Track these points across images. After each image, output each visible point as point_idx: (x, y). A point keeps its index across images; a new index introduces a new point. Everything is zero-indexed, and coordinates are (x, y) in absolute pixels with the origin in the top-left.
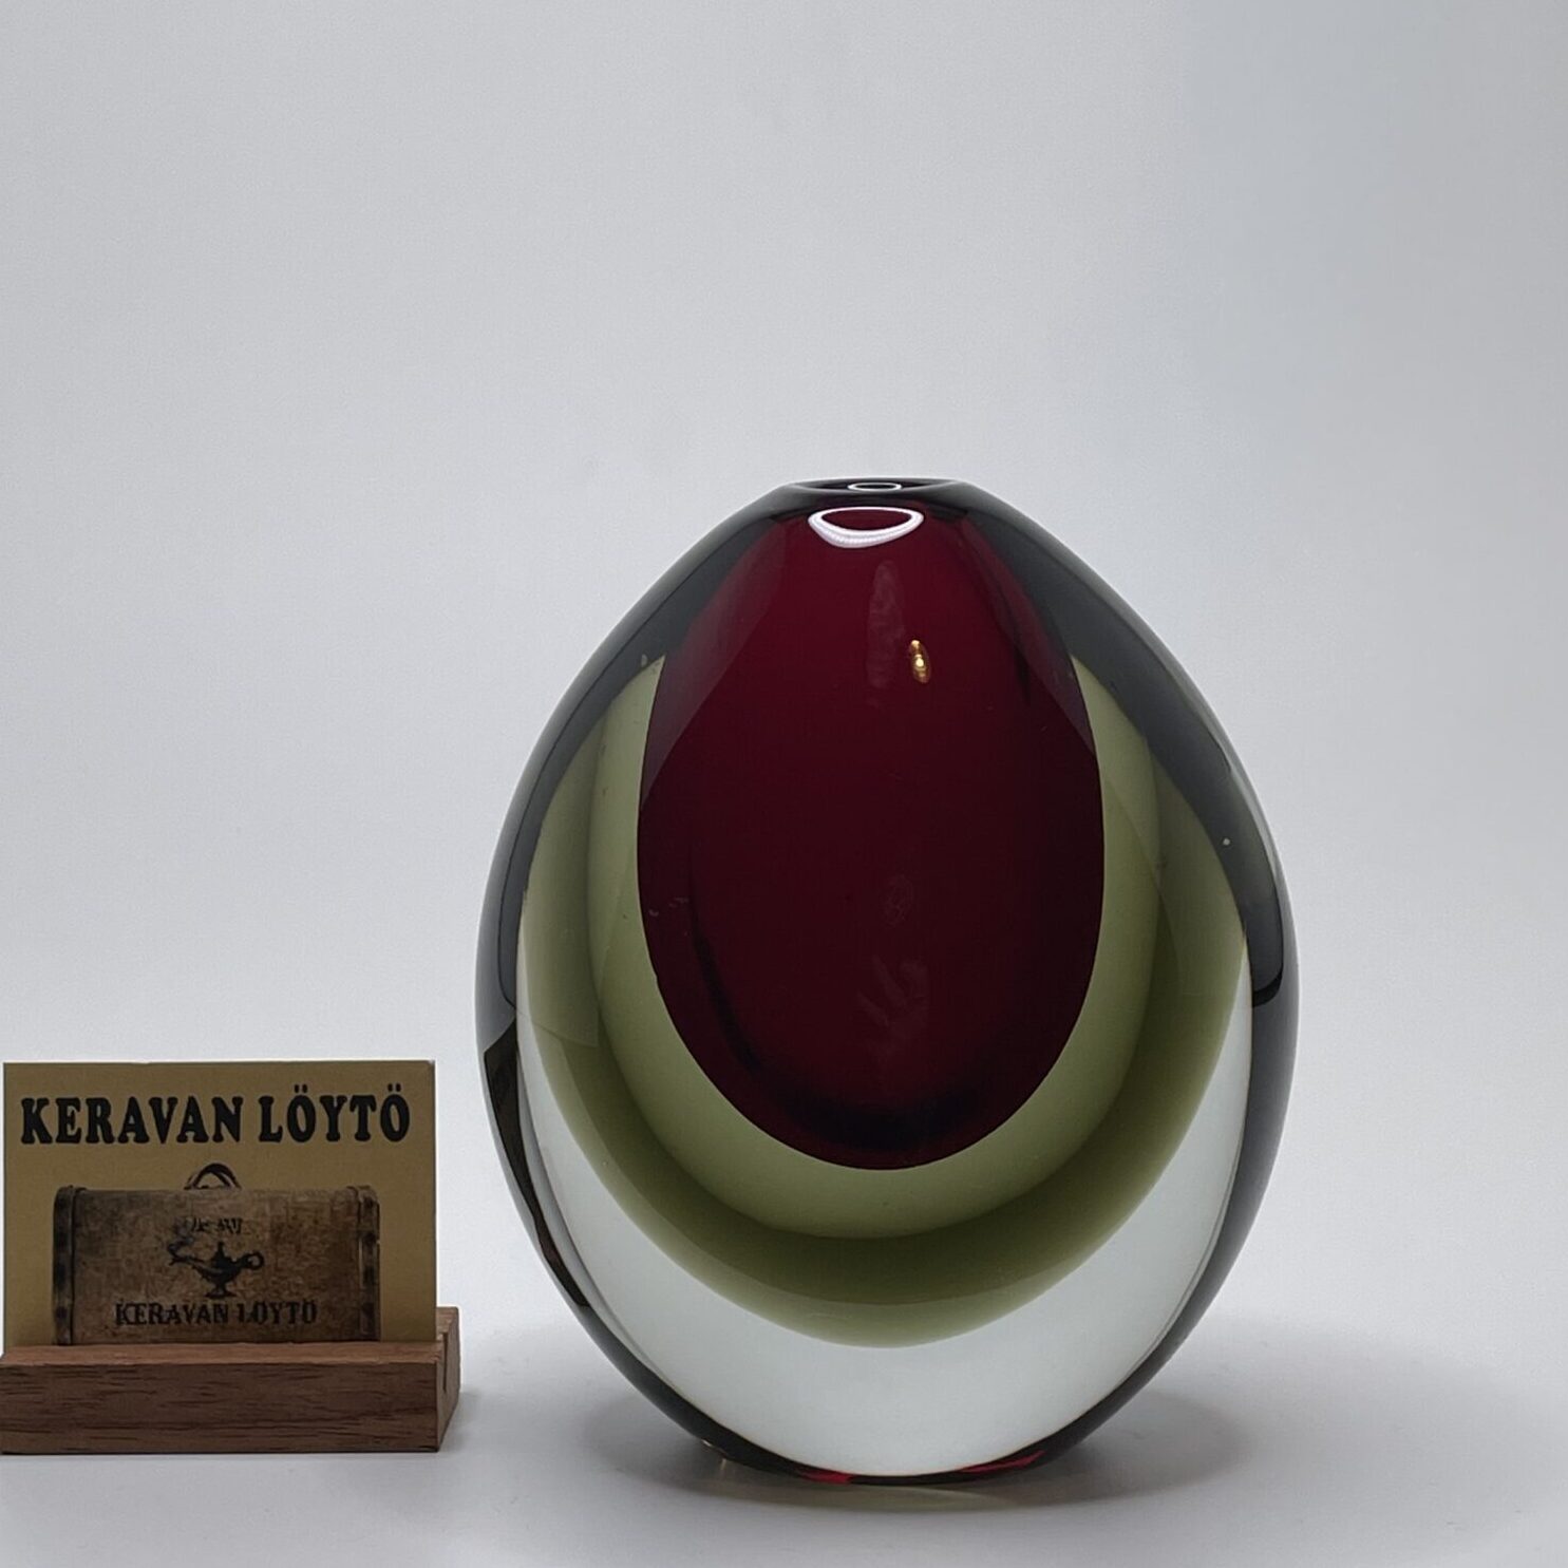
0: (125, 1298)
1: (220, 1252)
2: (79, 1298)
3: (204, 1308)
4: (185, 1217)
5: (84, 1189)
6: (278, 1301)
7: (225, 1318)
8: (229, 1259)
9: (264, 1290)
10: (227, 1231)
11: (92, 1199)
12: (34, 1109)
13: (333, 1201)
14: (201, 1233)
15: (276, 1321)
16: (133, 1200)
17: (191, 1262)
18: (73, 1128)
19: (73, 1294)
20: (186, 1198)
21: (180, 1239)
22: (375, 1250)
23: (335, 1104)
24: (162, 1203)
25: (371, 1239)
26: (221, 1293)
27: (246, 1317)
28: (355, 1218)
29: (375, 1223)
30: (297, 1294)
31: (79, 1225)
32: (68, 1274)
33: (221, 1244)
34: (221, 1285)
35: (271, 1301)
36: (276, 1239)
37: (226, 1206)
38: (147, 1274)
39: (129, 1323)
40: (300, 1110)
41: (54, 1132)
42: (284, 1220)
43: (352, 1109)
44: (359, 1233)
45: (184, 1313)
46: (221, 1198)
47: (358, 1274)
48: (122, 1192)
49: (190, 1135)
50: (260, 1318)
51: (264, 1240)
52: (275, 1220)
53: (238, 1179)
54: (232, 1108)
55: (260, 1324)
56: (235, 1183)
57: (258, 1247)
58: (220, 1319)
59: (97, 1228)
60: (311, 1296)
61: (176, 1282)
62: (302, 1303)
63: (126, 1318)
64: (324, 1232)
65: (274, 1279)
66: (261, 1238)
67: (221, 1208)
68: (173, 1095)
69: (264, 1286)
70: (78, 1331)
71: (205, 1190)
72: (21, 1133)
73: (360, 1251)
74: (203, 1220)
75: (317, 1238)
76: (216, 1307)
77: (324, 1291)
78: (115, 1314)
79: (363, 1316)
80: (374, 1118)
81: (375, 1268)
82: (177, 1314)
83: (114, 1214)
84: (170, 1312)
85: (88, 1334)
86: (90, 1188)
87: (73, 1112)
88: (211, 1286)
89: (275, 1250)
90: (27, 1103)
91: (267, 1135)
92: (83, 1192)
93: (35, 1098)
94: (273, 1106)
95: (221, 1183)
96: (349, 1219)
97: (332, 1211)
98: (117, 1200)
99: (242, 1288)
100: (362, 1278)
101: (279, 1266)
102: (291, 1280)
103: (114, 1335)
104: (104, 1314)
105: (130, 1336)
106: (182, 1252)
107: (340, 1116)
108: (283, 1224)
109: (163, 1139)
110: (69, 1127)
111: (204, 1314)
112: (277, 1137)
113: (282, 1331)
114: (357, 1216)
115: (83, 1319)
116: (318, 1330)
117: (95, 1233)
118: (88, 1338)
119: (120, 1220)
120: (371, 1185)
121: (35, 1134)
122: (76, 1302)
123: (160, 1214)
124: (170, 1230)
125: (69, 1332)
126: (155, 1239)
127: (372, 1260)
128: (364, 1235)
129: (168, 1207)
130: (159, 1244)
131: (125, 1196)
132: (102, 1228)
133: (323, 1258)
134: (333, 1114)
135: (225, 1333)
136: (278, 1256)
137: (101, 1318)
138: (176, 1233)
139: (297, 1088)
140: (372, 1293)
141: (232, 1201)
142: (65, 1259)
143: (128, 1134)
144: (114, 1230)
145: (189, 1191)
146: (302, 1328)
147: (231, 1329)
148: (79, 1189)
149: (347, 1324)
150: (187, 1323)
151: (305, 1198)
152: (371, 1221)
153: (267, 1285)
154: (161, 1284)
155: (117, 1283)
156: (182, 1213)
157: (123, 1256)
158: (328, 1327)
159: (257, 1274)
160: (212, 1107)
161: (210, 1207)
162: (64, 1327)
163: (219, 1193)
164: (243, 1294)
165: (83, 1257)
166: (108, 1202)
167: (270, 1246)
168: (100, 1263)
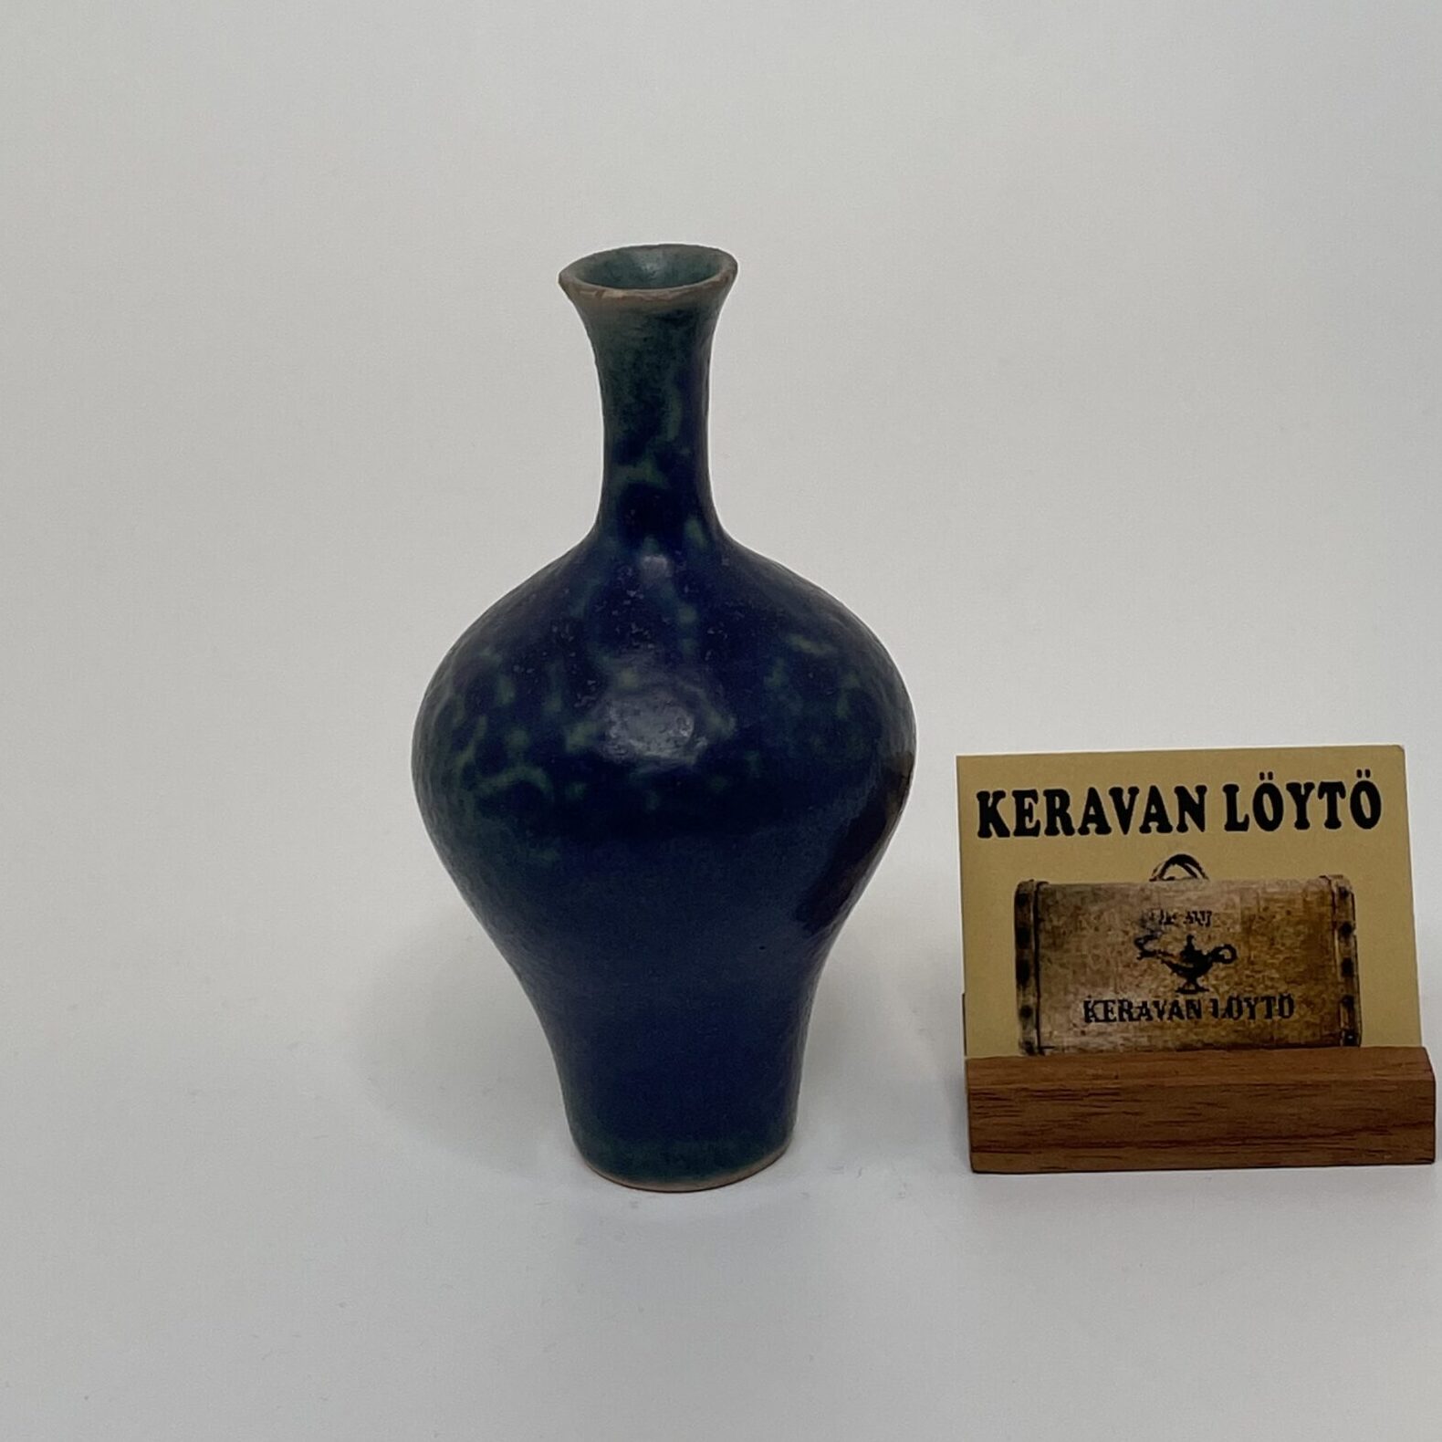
0: (1092, 994)
1: (1190, 947)
2: (1045, 995)
3: (1175, 1004)
4: (1152, 909)
5: (1046, 883)
6: (1253, 996)
7: (1198, 1014)
8: (1200, 952)
9: (1237, 984)
10: (1197, 923)
11: (1053, 893)
12: (991, 800)
13: (1305, 891)
14: (1168, 926)
15: (1252, 1016)
16: (1096, 893)
17: (1160, 955)
18: (1031, 821)
19: (1038, 990)
20: (1151, 890)
21: (1149, 934)
22: (1352, 940)
23: (1303, 791)
24: (1128, 896)
25: (1347, 930)
26: (1192, 987)
27: (1220, 1013)
28: (1330, 908)
29: (1351, 912)
30: (1272, 987)
31: (1043, 920)
32: (1033, 971)
33: (1190, 938)
34: (1192, 980)
35: (1247, 995)
36: (1248, 931)
37: (1194, 898)
38: (1115, 969)
39: (1097, 1020)
40: (1266, 798)
41: (1011, 824)
42: (1252, 913)
43: (1320, 796)
44: (1334, 924)
45: (1156, 1010)
46: (1188, 890)
47: (1336, 966)
48: (1086, 885)
49: (1154, 825)
50: (1235, 1014)
51: (1234, 934)
52: (1247, 912)
53: (1204, 871)
54: (1195, 797)
55: (1236, 1019)
56: (1203, 875)
57: (1230, 941)
58: (1192, 1015)
59: (1061, 923)
60: (1286, 992)
61: (1147, 977)
62: (1278, 998)
63: (1094, 1015)
64: (1298, 923)
65: (1248, 972)
66: (1232, 931)
67: (1188, 900)
68: (1134, 785)
69: (1236, 979)
70: (1045, 1029)
71: (1171, 882)
72: (978, 829)
73: (1337, 942)
74: (1171, 914)
75: (1291, 930)
76: (1189, 1003)
77: (1300, 985)
78: (1083, 1011)
79: (1342, 1010)
80: (1343, 805)
81: (1353, 960)
82: (1148, 1011)
83: (1078, 908)
84: (1141, 1008)
85: (1056, 1033)
86: (1051, 882)
88: (1184, 981)
89: (1247, 943)
90: (983, 797)
91: (1233, 825)
92: (1044, 886)
93: (991, 792)
94: (1238, 794)
95: (1188, 875)
96: (1324, 909)
97: (1304, 900)
98: (1078, 893)
99: (1214, 982)
100: (1339, 970)
101: (1252, 958)
102: (1266, 974)
103: (1083, 1033)
104: (1071, 1012)
105: (1100, 1034)
106: (1150, 946)
107: (1309, 804)
108: (1254, 916)
109: (1125, 828)
110: (1027, 819)
111: (1175, 1010)
112: (1244, 826)
113: (1259, 1027)
114: (1333, 905)
115: (1049, 1017)
116: (1296, 1025)
117: (1058, 927)
118: (1056, 1037)
119: (1083, 915)
120: (1345, 874)
121: (991, 827)
122: (1042, 1000)
123: (1126, 908)
124: (1136, 923)
125: (1035, 1031)
126: (1121, 934)
127: (1350, 951)
128: (1339, 926)
129: (1135, 901)
130: (1126, 938)
131: (1089, 889)
132: (1065, 923)
133: (1297, 950)
134: (1301, 802)
135: (1201, 1030)
136: (1251, 948)
137: (1068, 1016)
138: (1144, 927)
139: (1262, 776)
140: (1352, 982)
141: (1199, 893)
142: (1029, 956)
143: (1089, 826)
144: (1078, 924)
145: (1155, 883)
146: (1279, 1025)
147: (1207, 1025)
148: (1040, 884)
149: (1328, 1018)
150: (1159, 1020)
151: (1276, 889)
152: (1347, 911)
153: (1241, 979)
154: (1131, 979)
155: (1083, 979)
156: (1149, 907)
157: (1090, 952)
158: (1307, 1022)
159: (1230, 968)
160: (1175, 796)
161: (1176, 899)
162: (1029, 1027)
163: (1185, 884)
164: (1217, 990)
165: (1047, 953)
166: (1071, 896)
167: (1242, 939)
168: (1065, 959)
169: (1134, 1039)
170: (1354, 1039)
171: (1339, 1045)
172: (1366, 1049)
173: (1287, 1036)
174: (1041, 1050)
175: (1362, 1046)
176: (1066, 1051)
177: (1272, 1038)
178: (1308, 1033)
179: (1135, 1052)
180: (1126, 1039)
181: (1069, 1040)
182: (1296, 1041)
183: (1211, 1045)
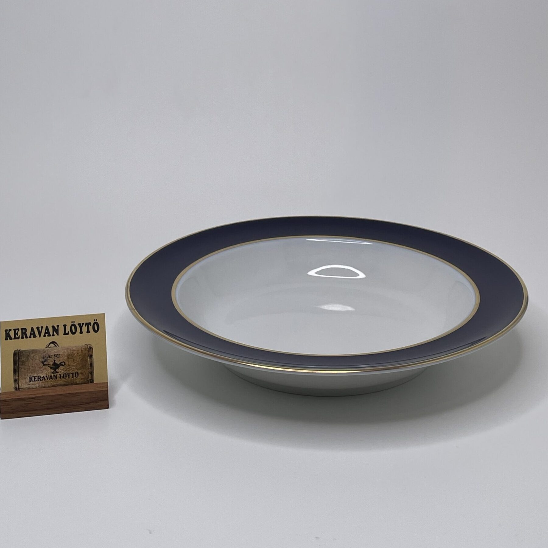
0: (31, 375)
1: (55, 363)
2: (20, 376)
3: (51, 376)
4: (46, 355)
5: (21, 350)
6: (69, 373)
7: (56, 378)
8: (57, 364)
9: (65, 370)
10: (56, 357)
11: (23, 352)
12: (8, 332)
13: (82, 348)
14: (50, 358)
15: (69, 378)
16: (33, 351)
17: (48, 365)
18: (18, 335)
19: (18, 375)
20: (46, 350)
21: (45, 360)
22: (92, 359)
23: (81, 325)
24: (40, 352)
25: (91, 356)
26: (55, 372)
27: (61, 377)
28: (87, 352)
29: (92, 352)
30: (74, 371)
31: (20, 359)
32: (17, 371)
33: (55, 361)
34: (55, 370)
35: (68, 373)
36: (68, 358)
38: (37, 369)
39: (33, 381)
40: (73, 327)
41: (13, 337)
42: (70, 353)
43: (85, 326)
44: (88, 355)
45: (46, 378)
46: (54, 349)
48: (30, 350)
49: (47, 335)
50: (65, 377)
51: (65, 359)
52: (68, 354)
53: (59, 345)
54: (56, 328)
55: (65, 379)
56: (58, 346)
58: (55, 378)
60: (77, 371)
61: (44, 370)
62: (75, 373)
63: (32, 380)
64: (80, 355)
65: (68, 368)
66: (65, 358)
67: (55, 352)
68: (42, 326)
69: (65, 369)
70: (20, 384)
71: (50, 348)
72: (5, 338)
73: (89, 359)
74: (50, 355)
75: (78, 357)
76: (54, 376)
77: (80, 369)
78: (29, 379)
79: (90, 375)
80: (91, 328)
81: (92, 363)
82: (44, 378)
83: (28, 355)
84: (43, 378)
85: (22, 385)
86: (22, 350)
87: (17, 332)
88: (53, 371)
89: (68, 361)
90: (6, 331)
91: (65, 334)
92: (21, 351)
93: (8, 329)
94: (67, 327)
95: (54, 346)
96: (86, 352)
97: (82, 350)
98: (28, 352)
99: (60, 370)
100: (89, 366)
101: (69, 364)
102: (72, 368)
103: (29, 384)
104: (26, 379)
105: (33, 384)
106: (45, 363)
107: (83, 328)
109: (40, 336)
110: (17, 335)
111: (51, 377)
112: (68, 334)
113: (70, 380)
114: (88, 351)
115: (21, 381)
116: (79, 379)
117: (24, 360)
119: (30, 357)
120: (92, 344)
121: (8, 338)
122: (19, 377)
123: (40, 354)
124: (42, 358)
126: (38, 360)
127: (92, 362)
128: (89, 355)
129: (42, 353)
130: (40, 362)
131: (31, 351)
132: (25, 359)
133: (80, 362)
134: (81, 328)
135: (56, 382)
136: (69, 362)
137: (25, 381)
139: (72, 322)
140: (92, 369)
141: (57, 350)
142: (16, 367)
143: (31, 336)
144: (28, 359)
145: (47, 348)
146: (75, 379)
147: (58, 380)
148: (19, 350)
149: (86, 377)
150: (47, 380)
151: (75, 348)
152: (91, 352)
153: (66, 369)
154: (40, 371)
155: (29, 372)
156: (45, 354)
157: (31, 365)
158: (81, 378)
159: (64, 367)
160: (52, 328)
161: (52, 352)
162: (16, 384)
164: (61, 372)
165: (21, 366)
166: (27, 352)
167: (67, 360)
168: (25, 367)
169: (41, 385)
170: (92, 382)
171: (89, 383)
172: (95, 384)
173: (77, 382)
174: (19, 389)
175: (94, 383)
176: (25, 389)
177: (73, 383)
178: (82, 381)
179: (41, 387)
180: (39, 385)
181: (26, 386)
182: (79, 383)
183: (59, 385)
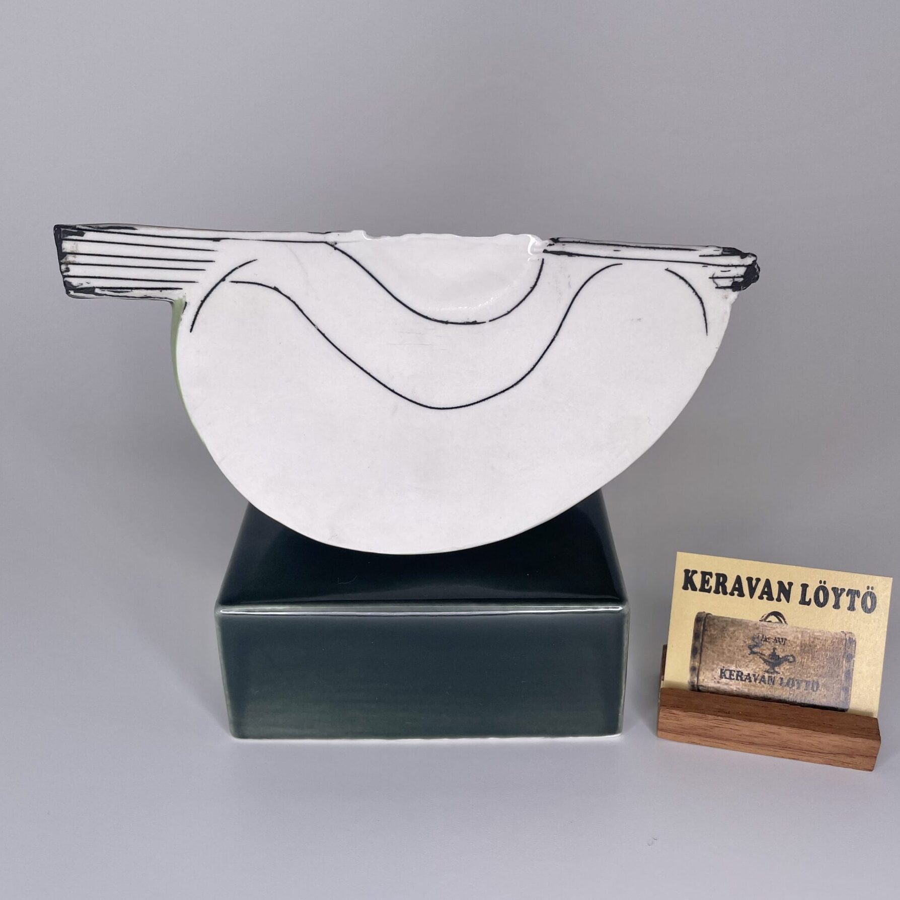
0: (724, 666)
1: (774, 653)
2: (703, 663)
3: (763, 677)
4: (759, 634)
5: (710, 614)
6: (801, 679)
7: (773, 683)
8: (778, 656)
9: (794, 673)
10: (778, 643)
11: (713, 619)
12: (690, 574)
13: (833, 637)
14: (765, 643)
15: (798, 688)
16: (734, 622)
17: (759, 654)
18: (708, 586)
19: (701, 660)
20: (759, 625)
21: (755, 644)
22: (852, 662)
23: (839, 592)
24: (748, 626)
25: (850, 657)
26: (772, 671)
27: (784, 684)
28: (844, 647)
29: (854, 650)
30: (810, 677)
31: (707, 631)
32: (699, 651)
33: (774, 649)
34: (773, 666)
35: (797, 678)
36: (803, 650)
37: (779, 632)
38: (737, 657)
39: (726, 678)
40: (821, 593)
41: (698, 585)
42: (807, 642)
43: (847, 595)
44: (845, 653)
45: (754, 678)
46: (777, 627)
47: (842, 672)
48: (729, 618)
49: (765, 596)
50: (790, 686)
51: (795, 651)
52: (803, 642)
53: (786, 620)
54: (787, 587)
56: (785, 622)
57: (793, 653)
58: (770, 683)
59: (715, 633)
60: (816, 680)
61: (751, 663)
62: (812, 682)
63: (725, 675)
64: (827, 650)
65: (800, 668)
66: (795, 649)
67: (777, 632)
68: (758, 577)
69: (793, 670)
70: (701, 678)
71: (769, 623)
72: (682, 585)
73: (844, 662)
74: (767, 637)
75: (823, 653)
76: (769, 677)
77: (824, 678)
78: (720, 673)
79: (842, 692)
80: (858, 602)
81: (851, 671)
82: (750, 678)
83: (724, 628)
84: (747, 676)
85: (706, 680)
86: (713, 614)
87: (708, 578)
88: (768, 667)
89: (801, 656)
90: (687, 571)
91: (803, 602)
93: (691, 570)
94: (808, 588)
95: (777, 620)
96: (840, 646)
97: (833, 642)
98: (725, 621)
99: (783, 670)
100: (844, 675)
101: (803, 663)
102: (808, 670)
103: (718, 682)
104: (714, 672)
105: (727, 684)
106: (755, 650)
107: (841, 598)
108: (806, 644)
109: (752, 596)
110: (706, 585)
112: (808, 603)
113: (801, 693)
114: (845, 645)
115: (704, 673)
116: (819, 695)
117: (715, 635)
118: (706, 682)
119: (726, 631)
120: (854, 632)
121: (689, 586)
122: (701, 665)
123: (747, 631)
124: (751, 639)
125: (696, 678)
126: (742, 642)
127: (850, 667)
128: (847, 655)
129: (751, 628)
130: (745, 644)
131: (730, 620)
132: (717, 633)
134: (838, 596)
135: (773, 690)
136: (803, 658)
137: (712, 674)
138: (753, 641)
139: (821, 582)
140: (849, 682)
141: (782, 630)
142: (698, 645)
143: (735, 592)
144: (723, 635)
145: (762, 622)
146: (811, 694)
147: (776, 689)
148: (708, 614)
149: (834, 695)
150: (754, 683)
151: (819, 634)
152: (852, 649)
153: (795, 671)
154: (744, 663)
155: (721, 659)
156: (757, 632)
157: (726, 647)
158: (824, 695)
159: (791, 665)
160: (778, 585)
161: (771, 631)
162: (694, 675)
163: (776, 625)
164: (783, 673)
165: (706, 644)
166: (721, 621)
167: (799, 654)
168: (715, 648)
173: (813, 699)
174: (698, 686)
175: (848, 711)
176: (709, 689)
177: (806, 699)
179: (741, 695)
180: (739, 688)
181: (711, 684)
